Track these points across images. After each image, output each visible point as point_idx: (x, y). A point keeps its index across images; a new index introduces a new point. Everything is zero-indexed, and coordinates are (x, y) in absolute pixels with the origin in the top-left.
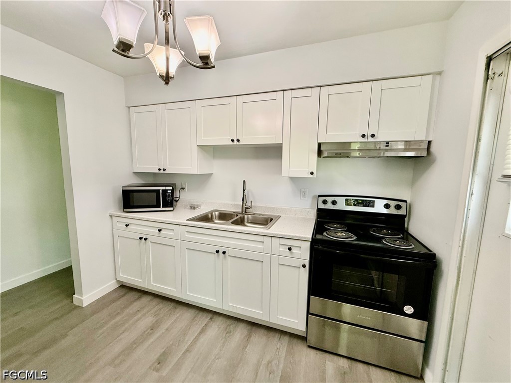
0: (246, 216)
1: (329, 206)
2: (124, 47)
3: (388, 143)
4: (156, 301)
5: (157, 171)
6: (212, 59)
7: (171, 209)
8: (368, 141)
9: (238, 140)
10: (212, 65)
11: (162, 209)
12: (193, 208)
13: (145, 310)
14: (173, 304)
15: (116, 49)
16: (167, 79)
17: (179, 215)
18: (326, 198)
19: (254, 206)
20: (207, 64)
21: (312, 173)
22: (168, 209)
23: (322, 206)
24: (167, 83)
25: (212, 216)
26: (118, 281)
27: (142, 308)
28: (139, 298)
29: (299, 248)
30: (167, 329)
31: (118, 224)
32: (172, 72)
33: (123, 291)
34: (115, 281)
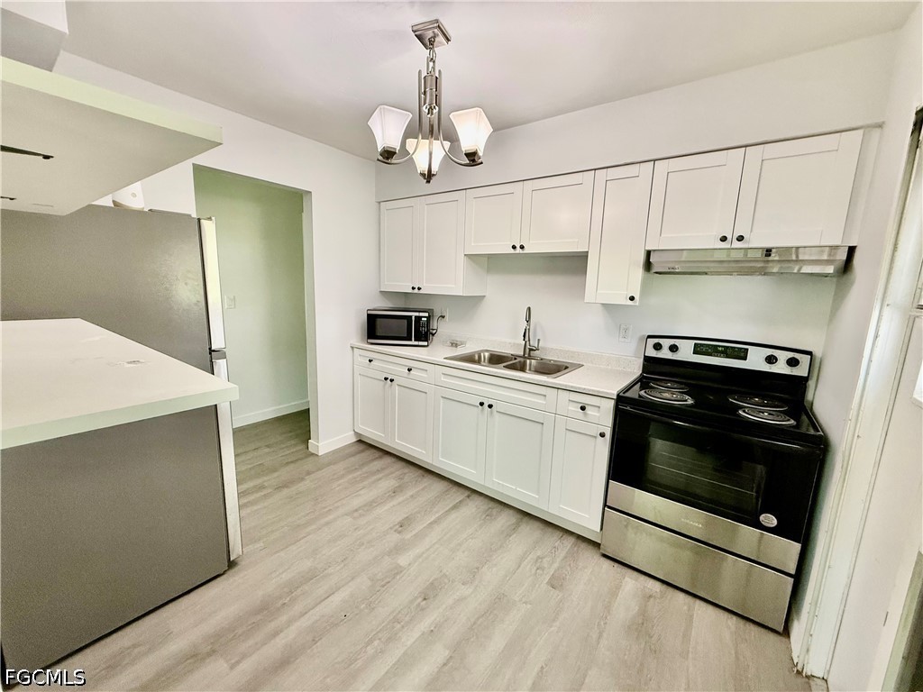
0: (528, 361)
1: (665, 354)
2: (388, 154)
3: (771, 251)
4: (400, 464)
5: (410, 291)
6: (480, 153)
7: (426, 343)
8: (733, 246)
9: (522, 247)
10: (480, 161)
11: (413, 343)
12: (454, 345)
13: (387, 472)
14: (420, 472)
15: (380, 158)
16: (429, 176)
17: (436, 352)
18: (661, 341)
19: (542, 348)
20: (474, 161)
21: (632, 298)
22: (421, 343)
23: (652, 353)
24: (428, 182)
25: (480, 357)
26: (356, 433)
27: (383, 469)
28: (380, 457)
29: (597, 409)
30: (412, 496)
31: (360, 359)
32: (435, 169)
33: (362, 447)
34: (353, 432)
